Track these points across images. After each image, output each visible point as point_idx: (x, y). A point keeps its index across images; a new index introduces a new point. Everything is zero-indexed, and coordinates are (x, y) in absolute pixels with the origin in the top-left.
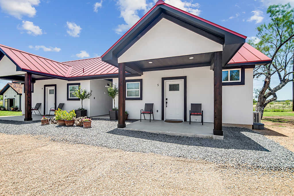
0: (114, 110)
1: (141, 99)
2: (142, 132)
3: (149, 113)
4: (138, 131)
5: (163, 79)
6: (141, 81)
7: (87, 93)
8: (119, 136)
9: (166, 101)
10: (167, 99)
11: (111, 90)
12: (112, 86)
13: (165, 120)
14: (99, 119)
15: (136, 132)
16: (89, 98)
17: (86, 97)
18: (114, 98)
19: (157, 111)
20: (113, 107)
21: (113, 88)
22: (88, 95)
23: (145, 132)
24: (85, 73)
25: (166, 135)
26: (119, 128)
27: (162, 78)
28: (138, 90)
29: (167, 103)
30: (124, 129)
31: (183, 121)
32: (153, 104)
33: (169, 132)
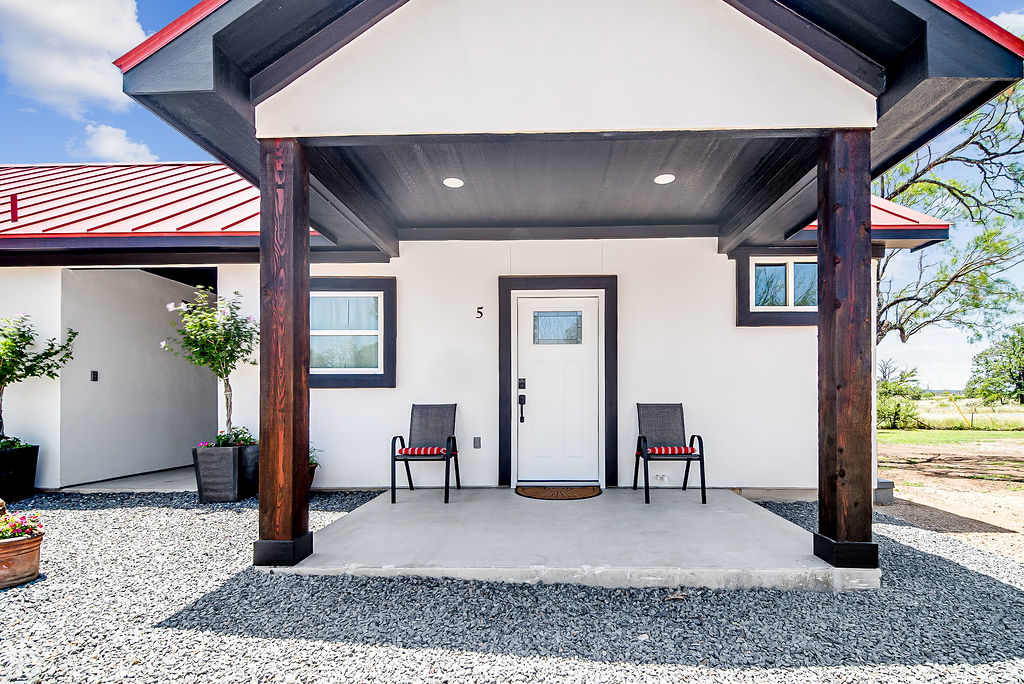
0: (226, 443)
1: (388, 380)
2: (430, 583)
3: (439, 454)
4: (405, 579)
5: (507, 285)
6: (388, 286)
7: (41, 347)
8: (274, 648)
9: (522, 392)
10: (522, 384)
11: (204, 327)
12: (212, 304)
13: (513, 486)
14: (124, 500)
15: (388, 584)
16: (51, 375)
17: (30, 371)
18: (227, 372)
19: (477, 443)
20: (223, 428)
21: (220, 317)
22: (47, 355)
23: (450, 581)
24: (21, 222)
25: (582, 588)
26: (266, 570)
27: (500, 278)
28: (373, 332)
29: (522, 400)
30: (304, 568)
31: (603, 486)
32: (456, 405)
33: (598, 571)
